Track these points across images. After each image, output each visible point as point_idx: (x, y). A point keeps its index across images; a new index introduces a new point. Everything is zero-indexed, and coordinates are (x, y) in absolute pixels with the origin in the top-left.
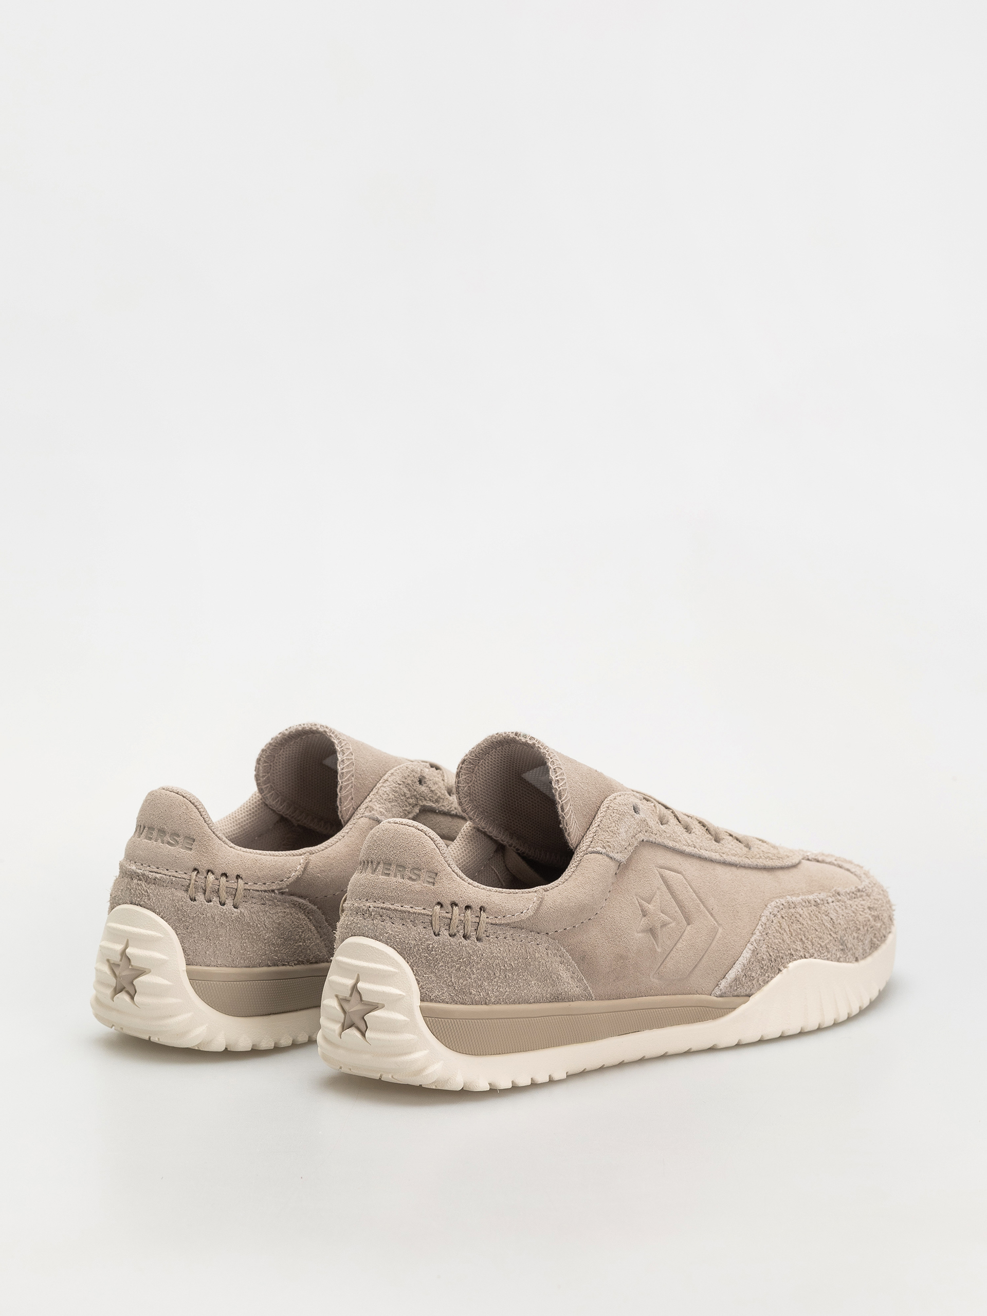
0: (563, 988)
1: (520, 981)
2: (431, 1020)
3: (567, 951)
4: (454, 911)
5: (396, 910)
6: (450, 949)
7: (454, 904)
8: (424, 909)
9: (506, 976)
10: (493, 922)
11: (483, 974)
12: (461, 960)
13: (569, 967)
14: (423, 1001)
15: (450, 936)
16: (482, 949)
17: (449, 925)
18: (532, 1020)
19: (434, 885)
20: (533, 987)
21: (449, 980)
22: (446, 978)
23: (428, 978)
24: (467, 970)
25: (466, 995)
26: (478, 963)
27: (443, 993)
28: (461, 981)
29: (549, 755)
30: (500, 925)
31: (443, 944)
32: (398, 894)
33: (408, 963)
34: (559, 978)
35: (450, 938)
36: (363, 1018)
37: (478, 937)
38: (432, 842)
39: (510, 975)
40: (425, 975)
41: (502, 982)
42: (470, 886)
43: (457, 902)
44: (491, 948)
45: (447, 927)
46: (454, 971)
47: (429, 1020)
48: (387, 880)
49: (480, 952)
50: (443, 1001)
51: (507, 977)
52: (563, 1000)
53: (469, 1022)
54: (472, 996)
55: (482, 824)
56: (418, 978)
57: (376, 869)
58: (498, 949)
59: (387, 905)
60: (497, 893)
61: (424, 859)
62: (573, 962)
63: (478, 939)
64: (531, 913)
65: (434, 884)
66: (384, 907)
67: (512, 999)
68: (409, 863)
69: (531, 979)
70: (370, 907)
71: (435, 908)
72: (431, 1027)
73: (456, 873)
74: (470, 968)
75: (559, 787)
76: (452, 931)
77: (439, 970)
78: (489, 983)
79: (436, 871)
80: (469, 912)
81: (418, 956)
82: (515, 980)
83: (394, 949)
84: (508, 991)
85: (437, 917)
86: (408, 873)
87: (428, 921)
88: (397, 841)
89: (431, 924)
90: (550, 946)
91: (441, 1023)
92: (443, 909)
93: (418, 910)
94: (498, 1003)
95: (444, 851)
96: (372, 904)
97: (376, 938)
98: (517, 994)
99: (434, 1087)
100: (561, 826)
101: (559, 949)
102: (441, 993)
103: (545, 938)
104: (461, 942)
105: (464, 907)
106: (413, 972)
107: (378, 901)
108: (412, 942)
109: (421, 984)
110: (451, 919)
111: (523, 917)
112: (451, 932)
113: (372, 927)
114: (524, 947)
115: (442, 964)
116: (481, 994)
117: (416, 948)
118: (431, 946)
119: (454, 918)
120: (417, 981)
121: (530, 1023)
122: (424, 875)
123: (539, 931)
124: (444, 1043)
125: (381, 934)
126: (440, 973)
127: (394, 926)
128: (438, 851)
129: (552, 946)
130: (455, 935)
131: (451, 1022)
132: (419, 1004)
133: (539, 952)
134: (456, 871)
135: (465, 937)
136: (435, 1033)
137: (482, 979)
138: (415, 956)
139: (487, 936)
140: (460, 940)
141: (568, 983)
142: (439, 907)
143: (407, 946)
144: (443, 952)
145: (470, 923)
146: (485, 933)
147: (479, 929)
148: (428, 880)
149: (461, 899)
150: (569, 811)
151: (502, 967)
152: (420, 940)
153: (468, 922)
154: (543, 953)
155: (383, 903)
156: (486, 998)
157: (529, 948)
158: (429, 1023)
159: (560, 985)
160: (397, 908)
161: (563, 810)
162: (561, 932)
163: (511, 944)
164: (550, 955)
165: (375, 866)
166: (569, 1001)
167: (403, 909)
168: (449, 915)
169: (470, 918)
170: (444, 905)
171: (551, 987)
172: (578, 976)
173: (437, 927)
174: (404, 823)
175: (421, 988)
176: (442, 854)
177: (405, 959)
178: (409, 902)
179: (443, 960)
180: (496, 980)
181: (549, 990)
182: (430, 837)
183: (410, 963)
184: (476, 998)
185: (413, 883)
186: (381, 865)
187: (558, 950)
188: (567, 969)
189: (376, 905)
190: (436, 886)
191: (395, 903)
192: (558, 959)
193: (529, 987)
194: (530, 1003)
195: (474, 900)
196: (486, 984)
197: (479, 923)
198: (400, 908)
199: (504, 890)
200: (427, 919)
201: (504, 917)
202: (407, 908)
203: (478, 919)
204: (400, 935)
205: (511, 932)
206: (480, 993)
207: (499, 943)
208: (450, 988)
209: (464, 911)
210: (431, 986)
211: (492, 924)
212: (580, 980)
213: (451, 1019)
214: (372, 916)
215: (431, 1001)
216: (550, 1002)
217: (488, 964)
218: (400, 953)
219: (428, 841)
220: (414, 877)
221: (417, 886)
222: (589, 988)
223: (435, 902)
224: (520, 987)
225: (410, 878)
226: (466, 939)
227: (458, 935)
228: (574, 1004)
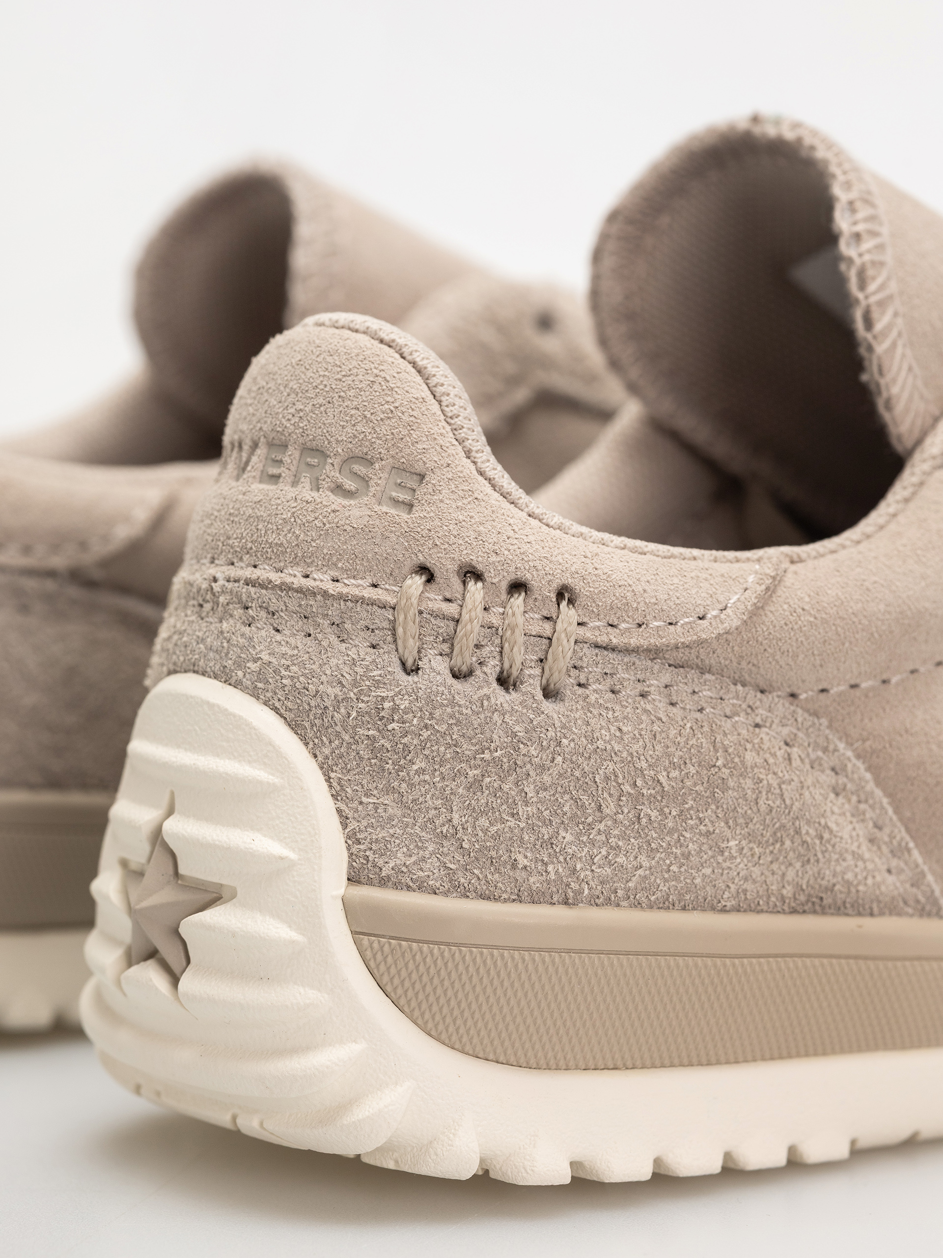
0: (838, 869)
1: (688, 835)
2: (376, 945)
3: (858, 757)
4: (468, 596)
5: (286, 588)
6: (451, 717)
7: (471, 574)
8: (375, 586)
9: (639, 818)
10: (602, 639)
11: (562, 806)
12: (487, 756)
13: (862, 806)
14: (359, 882)
15: (455, 676)
16: (558, 724)
17: (450, 640)
18: (725, 965)
19: (410, 512)
20: (732, 858)
21: (442, 819)
22: (433, 812)
23: (376, 809)
24: (506, 787)
25: (497, 870)
26: (542, 768)
27: (423, 859)
28: (483, 822)
29: (840, 165)
30: (628, 651)
31: (430, 701)
32: (297, 537)
33: (315, 756)
34: (826, 836)
35: (451, 680)
36: (176, 933)
37: (548, 685)
38: (419, 379)
39: (654, 814)
40: (364, 800)
41: (623, 836)
42: (534, 523)
43: (480, 567)
44: (588, 724)
45: (445, 647)
46: (460, 790)
47: (371, 944)
48: (271, 494)
49: (551, 734)
50: (421, 887)
51: (644, 821)
52: (839, 910)
53: (502, 956)
54: (520, 875)
55: (667, 407)
56: (343, 807)
57: (247, 463)
58: (613, 729)
59: (264, 573)
60: (626, 551)
61: (384, 430)
62: (878, 793)
63: (549, 693)
64: (732, 620)
65: (410, 506)
66: (254, 577)
67: (659, 894)
68: (337, 441)
69: (729, 834)
70: (215, 580)
71: (409, 582)
72: (378, 966)
73: (490, 480)
74: (517, 784)
75: (860, 255)
76: (465, 658)
77: (411, 786)
78: (578, 835)
79: (419, 467)
80: (518, 601)
81: (347, 738)
82: (670, 832)
83: (276, 710)
84: (646, 864)
85: (413, 611)
86: (332, 472)
87: (386, 624)
88: (309, 374)
89: (394, 634)
90: (800, 735)
91: (408, 956)
92: (433, 586)
93: (358, 587)
94: (608, 902)
95: (454, 410)
96: (221, 571)
97: (225, 677)
98: (676, 878)
99: (391, 1166)
100: (864, 377)
101: (831, 747)
102: (414, 859)
103: (782, 707)
104: (488, 698)
105: (504, 585)
106: (330, 786)
107: (241, 559)
108: (330, 690)
109: (353, 825)
110: (458, 621)
111: (706, 630)
112: (457, 661)
113: (216, 644)
114: (706, 729)
115: (423, 765)
116: (550, 868)
117: (343, 710)
118: (387, 705)
119: (465, 617)
120: (341, 816)
121: (719, 974)
122: (380, 477)
123: (763, 685)
124: (420, 1022)
125: (239, 664)
126: (416, 794)
127: (278, 637)
128: (435, 407)
129: (808, 735)
130: (470, 673)
131: (442, 954)
132: (341, 891)
133: (759, 750)
134: (490, 474)
135: (503, 681)
136: (389, 989)
137: (556, 821)
138: (338, 735)
139: (580, 685)
140: (485, 691)
141: (857, 857)
142: (419, 581)
143: (313, 703)
144: (426, 727)
145: (521, 639)
146: (574, 672)
147: (550, 657)
148: (394, 494)
149: (494, 558)
150: (889, 327)
151: (627, 788)
152: (355, 684)
153: (513, 632)
154: (774, 755)
155: (255, 567)
156: (568, 885)
157: (725, 734)
158: (369, 954)
159: (829, 861)
160: (289, 580)
161: (869, 323)
162: (840, 694)
163: (662, 715)
164: (796, 762)
165: (244, 455)
166: (860, 914)
167: (309, 583)
168: (452, 609)
169: (520, 620)
170: (437, 574)
171: (798, 865)
172: (892, 837)
173: (412, 645)
174: (341, 323)
175: (352, 839)
176: (448, 419)
177: (306, 744)
178: (329, 563)
179: (427, 752)
180: (602, 827)
181: (791, 874)
182: (414, 364)
183: (320, 758)
184: (532, 880)
185: (346, 502)
186: (261, 451)
187: (825, 750)
188: (858, 814)
189: (233, 572)
190: (417, 513)
191: (286, 567)
192: (828, 778)
193: (720, 859)
194: (724, 910)
195: (537, 563)
196: (569, 837)
197: (550, 639)
198: (299, 581)
199: (652, 546)
200: (382, 618)
201: (640, 626)
202: (322, 580)
203: (547, 628)
204: (294, 668)
205: (666, 678)
206: (546, 864)
207: (618, 708)
208: (446, 843)
209: (504, 596)
210: (383, 834)
211: (597, 646)
212: (900, 851)
213: (442, 943)
214: (220, 608)
215: (383, 882)
216: (794, 911)
217: (577, 773)
218: (294, 726)
219: (403, 375)
220: (350, 484)
221: (356, 512)
222: (930, 878)
223: (408, 565)
224: (687, 856)
225: (339, 489)
226: (507, 690)
227: (478, 672)
228: (869, 924)
